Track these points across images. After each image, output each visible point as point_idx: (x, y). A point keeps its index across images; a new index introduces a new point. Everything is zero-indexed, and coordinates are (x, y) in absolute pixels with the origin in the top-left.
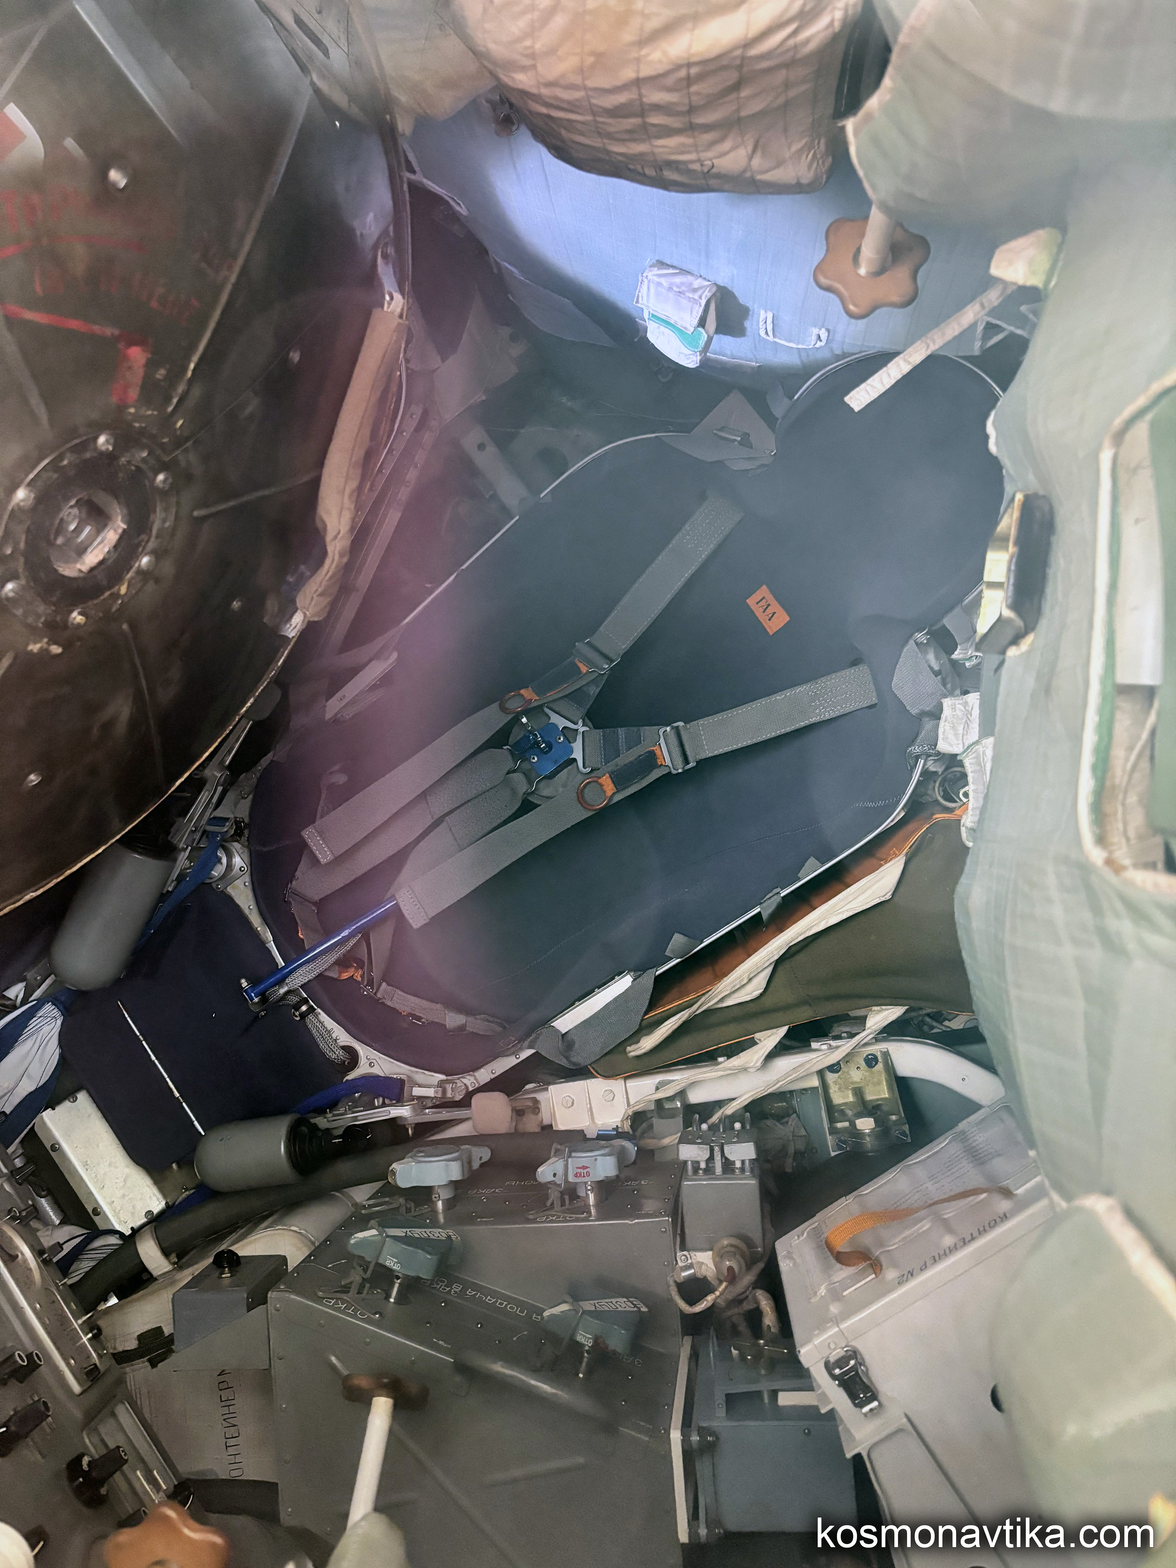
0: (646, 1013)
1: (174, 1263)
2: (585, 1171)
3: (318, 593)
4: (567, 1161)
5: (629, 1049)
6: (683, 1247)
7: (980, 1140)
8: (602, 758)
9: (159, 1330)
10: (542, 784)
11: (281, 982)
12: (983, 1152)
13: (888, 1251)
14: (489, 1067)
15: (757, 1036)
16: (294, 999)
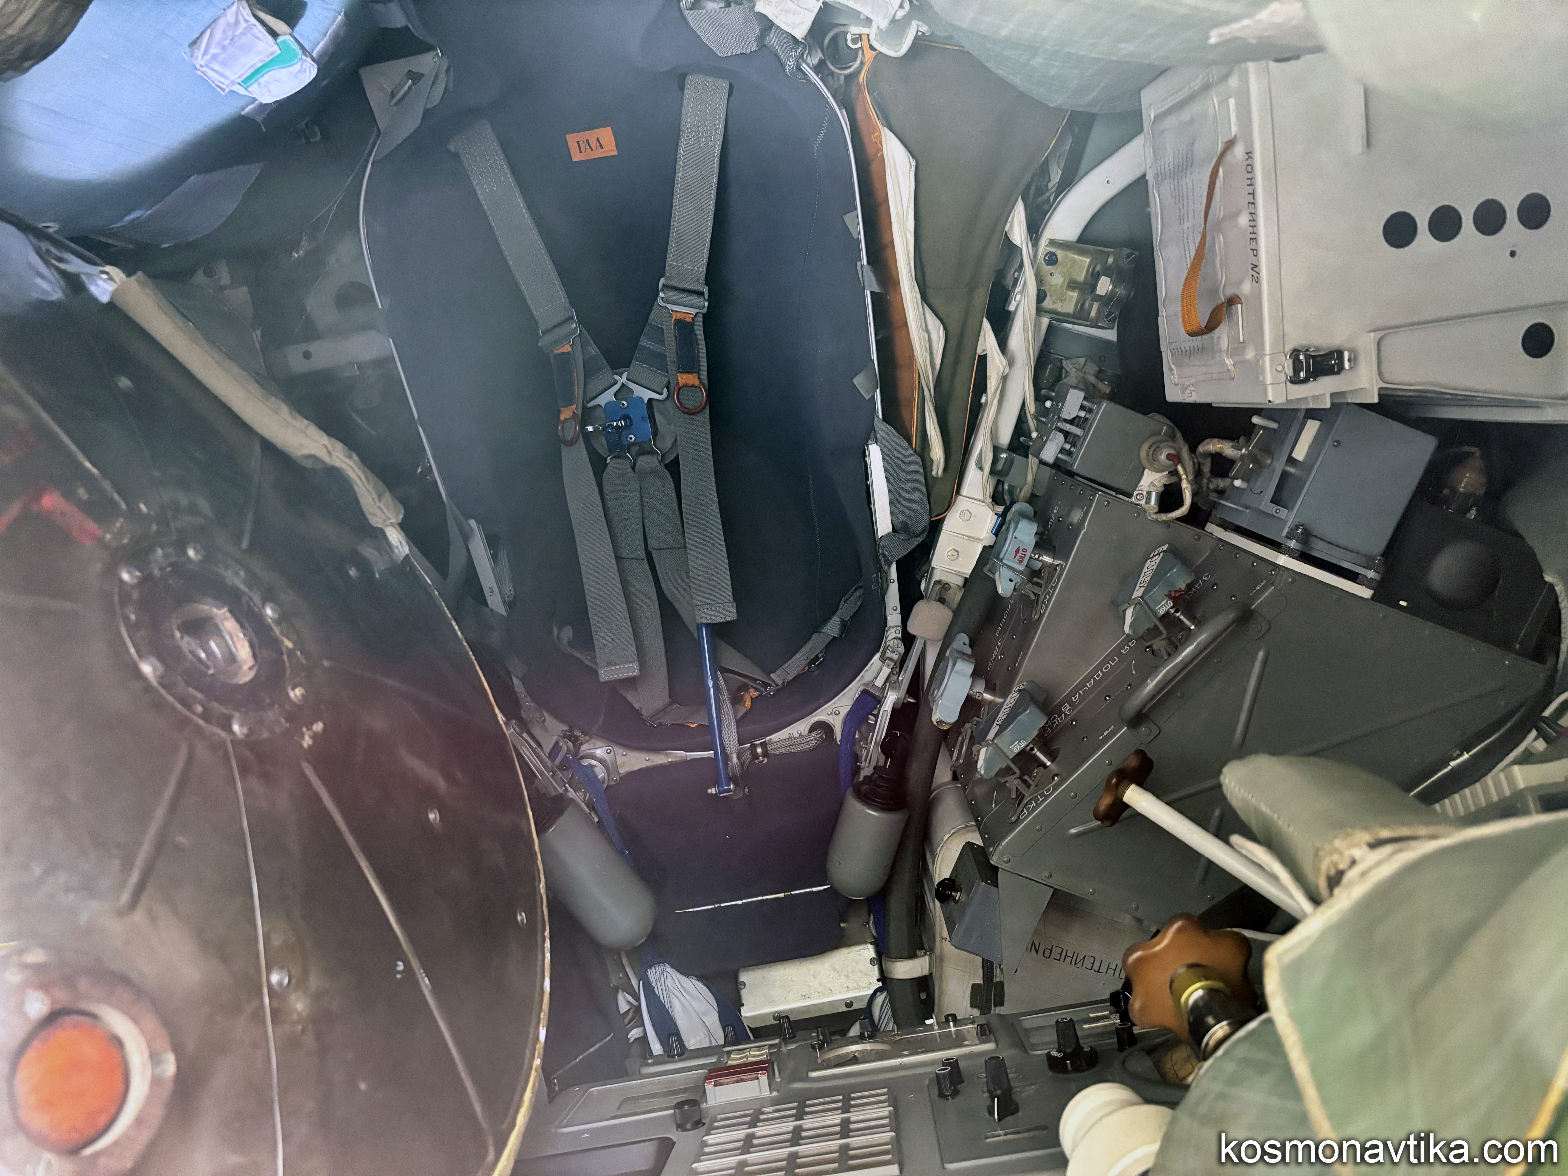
0: (910, 444)
1: (925, 954)
2: (1021, 552)
3: (376, 500)
4: (1005, 564)
5: (934, 473)
6: (1130, 496)
7: (1171, 159)
8: (660, 373)
9: (975, 987)
10: (658, 443)
11: (726, 758)
12: (1183, 160)
13: (1225, 285)
14: (889, 610)
15: (979, 351)
16: (748, 755)
